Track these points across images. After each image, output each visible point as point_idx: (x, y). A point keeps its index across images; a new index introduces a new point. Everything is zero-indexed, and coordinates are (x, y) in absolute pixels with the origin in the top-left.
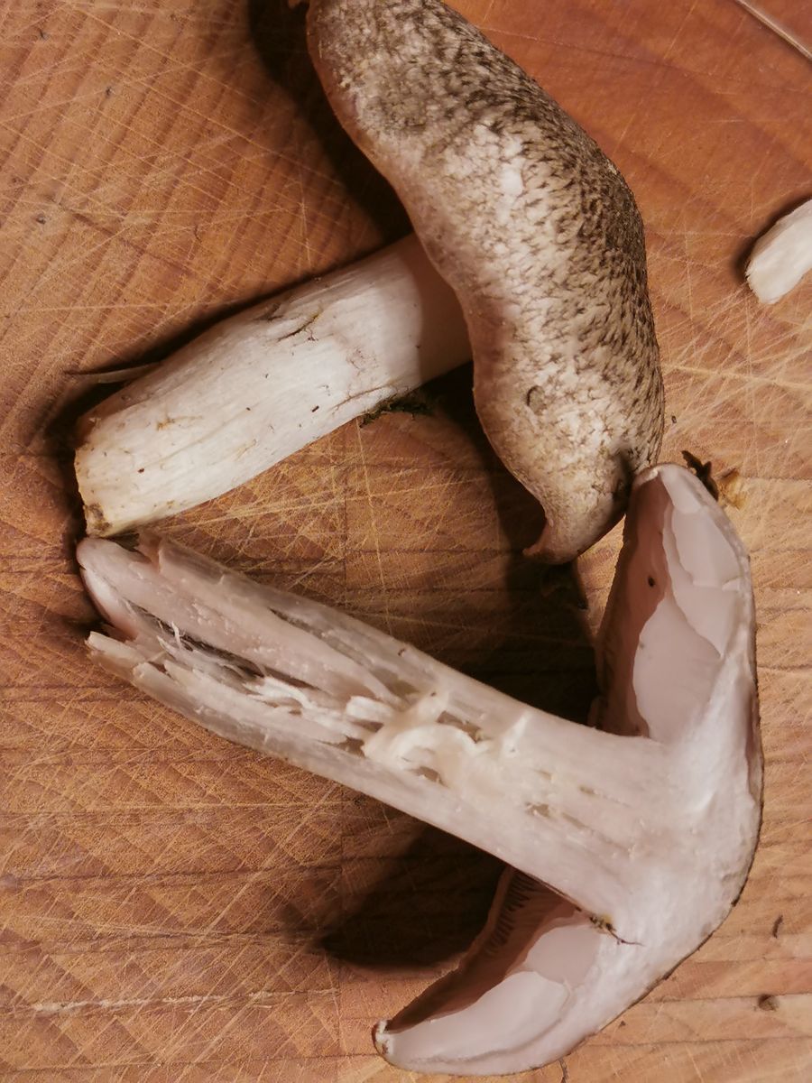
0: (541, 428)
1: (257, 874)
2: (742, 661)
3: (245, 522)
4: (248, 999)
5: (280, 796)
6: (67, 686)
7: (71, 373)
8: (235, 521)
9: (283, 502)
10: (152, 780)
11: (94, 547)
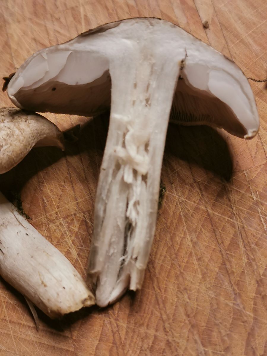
0: (7, 144)
1: (209, 210)
2: (71, 44)
3: (78, 251)
4: (257, 200)
5: (177, 210)
6: (156, 297)
7: (37, 329)
8: (79, 255)
9: (67, 240)
10: (184, 257)
11: (100, 300)
